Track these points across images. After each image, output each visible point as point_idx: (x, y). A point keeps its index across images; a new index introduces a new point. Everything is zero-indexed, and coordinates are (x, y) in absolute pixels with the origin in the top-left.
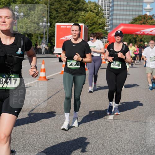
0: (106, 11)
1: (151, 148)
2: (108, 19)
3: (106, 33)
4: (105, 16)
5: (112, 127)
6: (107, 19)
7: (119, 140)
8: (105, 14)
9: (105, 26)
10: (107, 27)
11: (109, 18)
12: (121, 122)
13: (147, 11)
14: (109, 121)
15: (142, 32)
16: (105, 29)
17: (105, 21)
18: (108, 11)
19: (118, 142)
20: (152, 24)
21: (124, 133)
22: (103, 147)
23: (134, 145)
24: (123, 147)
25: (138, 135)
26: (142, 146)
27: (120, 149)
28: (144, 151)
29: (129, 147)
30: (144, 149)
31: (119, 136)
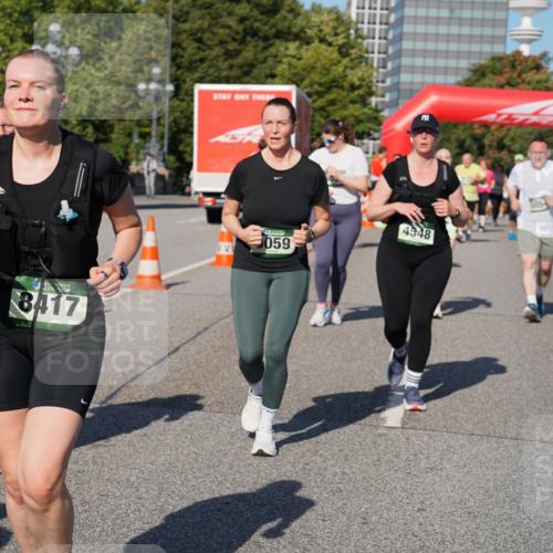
0: (377, 41)
1: (536, 531)
2: (381, 70)
3: (376, 118)
4: (373, 59)
5: (397, 457)
6: (379, 67)
7: (422, 502)
8: (370, 49)
9: (371, 94)
10: (380, 99)
11: (384, 67)
12: (430, 437)
13: (522, 41)
14: (385, 435)
15: (504, 117)
16: (373, 104)
17: (372, 75)
18: (383, 41)
19: (419, 510)
20: (539, 86)
21: (441, 476)
22: (367, 529)
23: (478, 521)
24: (436, 527)
25: (492, 484)
26: (506, 524)
27: (427, 533)
28: (513, 542)
29: (458, 528)
30: (511, 536)
31: (424, 490)
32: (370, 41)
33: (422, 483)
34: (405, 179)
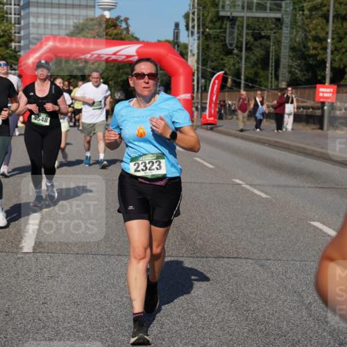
0: (13, 6)
1: (115, 310)
2: (17, 26)
3: (15, 56)
4: (11, 18)
5: (30, 271)
6: (15, 24)
7: (45, 298)
8: (9, 12)
9: (11, 41)
10: (17, 44)
11: (19, 23)
12: (51, 257)
13: (105, 9)
14: (22, 258)
16: (13, 47)
17: (11, 28)
18: (17, 7)
19: (43, 303)
20: (117, 37)
21: (57, 281)
22: (8, 318)
23: (80, 307)
24: (54, 313)
25: (89, 283)
26: (96, 307)
27: (48, 317)
28: (101, 318)
29: (67, 312)
30: (100, 315)
31: (46, 290)
32: (9, 6)
33: (45, 286)
34: (32, 94)
